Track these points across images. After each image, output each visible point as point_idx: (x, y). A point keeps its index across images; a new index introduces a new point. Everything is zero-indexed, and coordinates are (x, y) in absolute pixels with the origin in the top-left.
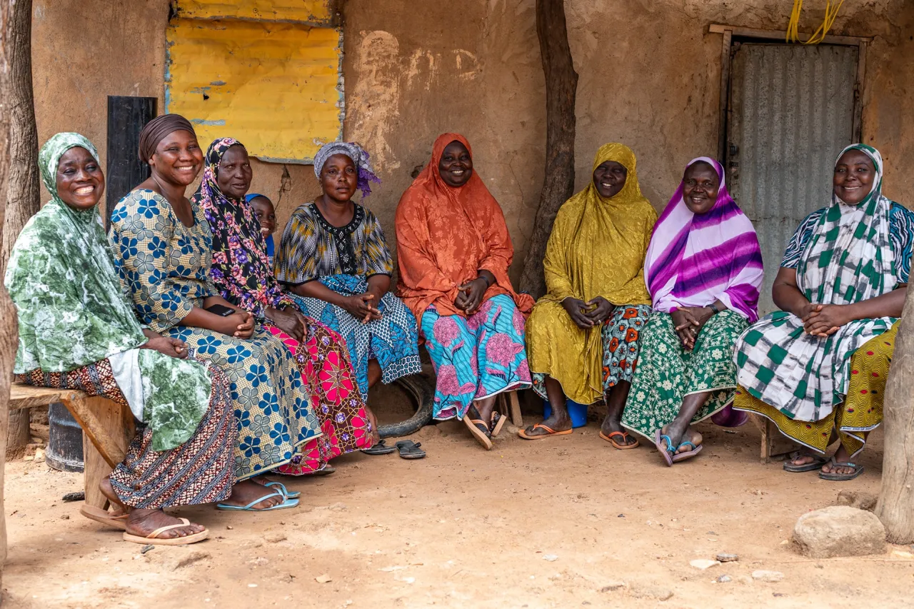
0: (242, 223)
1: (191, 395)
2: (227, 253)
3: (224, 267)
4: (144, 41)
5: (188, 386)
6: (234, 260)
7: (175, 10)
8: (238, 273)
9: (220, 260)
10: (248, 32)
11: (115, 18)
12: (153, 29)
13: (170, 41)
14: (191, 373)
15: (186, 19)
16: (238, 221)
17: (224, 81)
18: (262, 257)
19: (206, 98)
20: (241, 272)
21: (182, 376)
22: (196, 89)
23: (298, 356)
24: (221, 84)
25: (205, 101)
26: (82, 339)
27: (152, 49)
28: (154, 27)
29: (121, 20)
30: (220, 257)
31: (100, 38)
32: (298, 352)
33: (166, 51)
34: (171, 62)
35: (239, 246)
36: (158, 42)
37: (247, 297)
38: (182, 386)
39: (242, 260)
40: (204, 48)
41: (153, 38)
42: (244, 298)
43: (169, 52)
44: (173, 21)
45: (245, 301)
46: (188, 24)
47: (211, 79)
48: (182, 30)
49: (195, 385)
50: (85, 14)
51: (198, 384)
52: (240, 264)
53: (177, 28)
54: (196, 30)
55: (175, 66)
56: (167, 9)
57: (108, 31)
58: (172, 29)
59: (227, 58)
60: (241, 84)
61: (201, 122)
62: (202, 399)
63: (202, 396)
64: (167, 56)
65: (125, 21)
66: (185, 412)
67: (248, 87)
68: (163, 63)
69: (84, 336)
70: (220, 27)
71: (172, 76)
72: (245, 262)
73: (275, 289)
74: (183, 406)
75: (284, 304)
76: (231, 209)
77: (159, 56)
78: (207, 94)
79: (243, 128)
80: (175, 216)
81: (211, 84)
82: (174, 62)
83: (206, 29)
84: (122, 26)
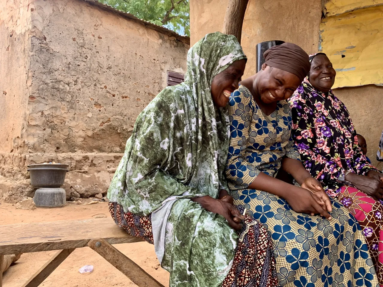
0: (330, 109)
1: (208, 257)
2: (313, 131)
3: (310, 141)
4: (308, 33)
5: (207, 247)
6: (320, 134)
7: (325, 14)
8: (324, 144)
9: (306, 136)
10: (370, 16)
11: (294, 25)
12: (313, 27)
13: (321, 30)
14: (213, 231)
15: (331, 17)
16: (327, 108)
17: (354, 46)
18: (346, 134)
19: (343, 56)
20: (326, 143)
21: (204, 234)
22: (337, 52)
23: (376, 212)
24: (353, 47)
25: (343, 58)
26: (148, 195)
27: (312, 37)
28: (313, 25)
29: (296, 26)
30: (306, 134)
31: (286, 37)
32: (374, 208)
33: (320, 35)
34: (322, 40)
35: (324, 125)
36: (316, 33)
37: (331, 164)
38: (201, 245)
39: (327, 135)
40: (342, 30)
41: (313, 31)
42: (328, 164)
43: (321, 36)
44: (324, 20)
45: (328, 167)
46: (332, 19)
47: (346, 45)
48: (330, 23)
49: (214, 246)
50: (279, 27)
51: (217, 245)
52: (325, 138)
53: (326, 23)
54: (338, 21)
55: (325, 42)
56: (321, 14)
57: (290, 33)
58: (323, 24)
59: (356, 33)
60: (366, 46)
61: (341, 70)
62: (222, 264)
63: (221, 261)
64: (320, 38)
65: (298, 26)
66: (200, 275)
67: (371, 47)
68: (318, 42)
69: (149, 193)
70: (352, 16)
71: (322, 48)
72: (330, 135)
73: (360, 159)
74: (199, 268)
75: (367, 168)
76: (320, 100)
77: (316, 39)
78: (344, 54)
79: (367, 70)
80: (254, 104)
81: (346, 48)
82: (324, 40)
83: (343, 20)
84: (297, 29)
